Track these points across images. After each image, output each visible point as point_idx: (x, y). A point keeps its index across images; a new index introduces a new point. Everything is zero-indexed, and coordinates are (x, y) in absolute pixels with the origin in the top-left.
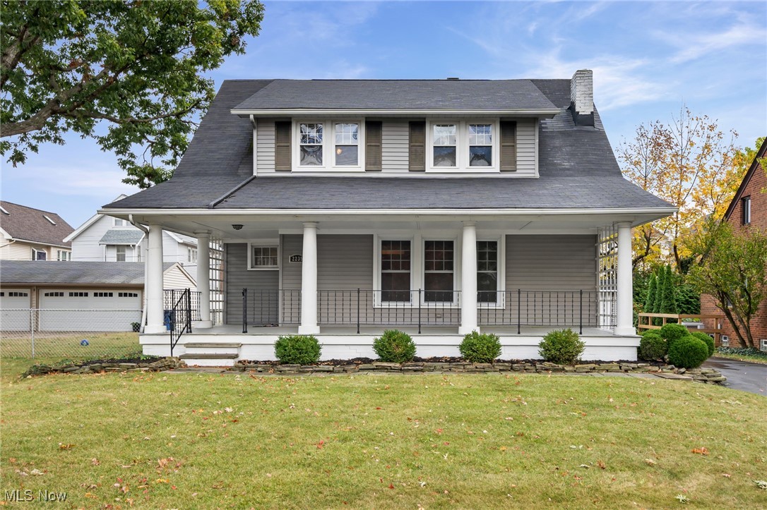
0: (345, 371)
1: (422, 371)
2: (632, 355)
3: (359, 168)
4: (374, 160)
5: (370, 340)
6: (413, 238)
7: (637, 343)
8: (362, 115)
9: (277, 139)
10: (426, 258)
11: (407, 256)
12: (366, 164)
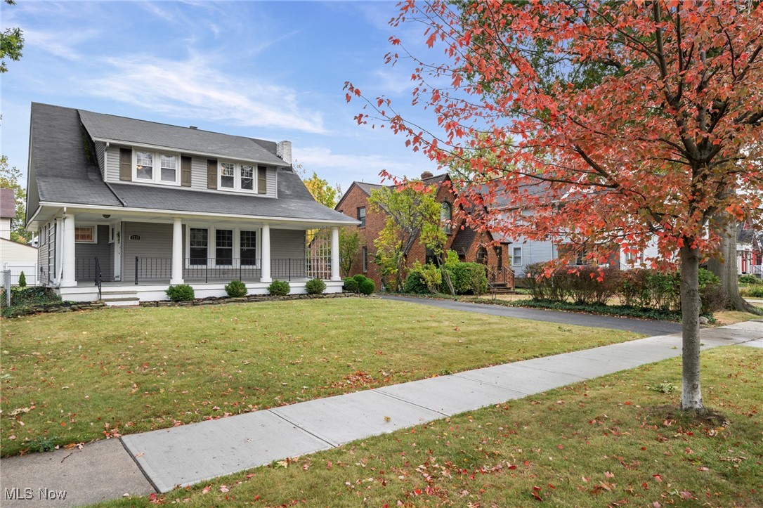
0: (219, 303)
1: (258, 301)
2: (340, 290)
3: (177, 183)
4: (187, 180)
5: (223, 286)
6: (210, 228)
7: (343, 284)
8: (179, 153)
9: (121, 160)
10: (217, 239)
11: (205, 238)
12: (182, 182)
